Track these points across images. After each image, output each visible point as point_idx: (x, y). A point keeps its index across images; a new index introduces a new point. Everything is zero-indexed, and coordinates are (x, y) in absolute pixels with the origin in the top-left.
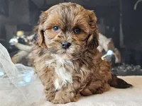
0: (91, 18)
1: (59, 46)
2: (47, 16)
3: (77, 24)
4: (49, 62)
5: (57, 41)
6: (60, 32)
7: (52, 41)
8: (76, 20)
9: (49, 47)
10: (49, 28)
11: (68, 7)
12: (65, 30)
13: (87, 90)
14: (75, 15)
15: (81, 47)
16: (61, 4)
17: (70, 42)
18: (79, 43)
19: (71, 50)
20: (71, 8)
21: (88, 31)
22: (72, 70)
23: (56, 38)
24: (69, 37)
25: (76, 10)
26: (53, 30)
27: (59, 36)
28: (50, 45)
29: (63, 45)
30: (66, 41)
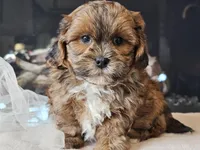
1: (91, 65)
5: (89, 57)
6: (92, 44)
8: (115, 23)
9: (75, 67)
10: (76, 39)
11: (103, 5)
12: (99, 40)
14: (114, 16)
15: (125, 63)
16: (91, 3)
17: (108, 56)
18: (121, 58)
19: (110, 69)
20: (107, 7)
21: (134, 42)
23: (87, 52)
24: (107, 50)
26: (81, 42)
27: (92, 50)
28: (77, 63)
29: (98, 62)
30: (102, 56)
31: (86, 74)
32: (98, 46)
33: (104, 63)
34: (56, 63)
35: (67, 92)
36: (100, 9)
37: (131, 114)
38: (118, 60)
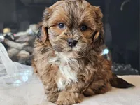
0: (97, 15)
1: (65, 44)
3: (83, 21)
4: (53, 60)
5: (64, 39)
6: (66, 29)
7: (57, 39)
9: (54, 45)
10: (55, 25)
12: (71, 27)
13: (90, 90)
14: (82, 11)
17: (77, 39)
20: (78, 4)
21: (95, 29)
22: (77, 69)
24: (76, 35)
25: (83, 7)
26: (58, 27)
27: (65, 34)
28: (55, 43)
29: (70, 43)
30: (72, 39)
32: (69, 32)
33: (74, 44)
34: (41, 42)
36: (73, 5)
38: (83, 42)
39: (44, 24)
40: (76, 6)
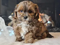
1: (23, 18)
2: (18, 6)
5: (22, 16)
6: (23, 12)
7: (20, 16)
8: (29, 7)
9: (19, 18)
10: (19, 11)
11: (26, 2)
12: (25, 11)
15: (32, 18)
16: (23, 1)
17: (27, 16)
18: (31, 16)
19: (28, 19)
20: (27, 3)
23: (22, 15)
24: (27, 14)
25: (29, 4)
26: (20, 12)
27: (23, 14)
30: (25, 16)
31: (21, 20)
32: (24, 13)
33: (26, 18)
34: (14, 17)
35: (17, 25)
36: (25, 3)
37: (34, 32)
38: (30, 17)
39: (15, 11)
40: (27, 4)
